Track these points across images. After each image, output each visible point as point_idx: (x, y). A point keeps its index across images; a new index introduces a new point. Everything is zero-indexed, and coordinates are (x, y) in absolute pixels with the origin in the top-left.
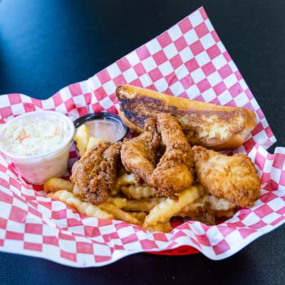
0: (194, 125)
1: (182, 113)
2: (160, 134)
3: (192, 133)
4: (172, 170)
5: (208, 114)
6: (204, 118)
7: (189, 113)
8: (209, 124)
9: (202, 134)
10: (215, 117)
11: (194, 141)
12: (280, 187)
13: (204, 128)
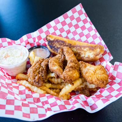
0: (79, 52)
1: (74, 47)
2: (65, 56)
3: (78, 55)
4: (71, 72)
5: (85, 47)
6: (83, 49)
7: (76, 47)
8: (85, 52)
9: (82, 56)
10: (88, 48)
11: (79, 58)
12: (117, 79)
13: (83, 53)
